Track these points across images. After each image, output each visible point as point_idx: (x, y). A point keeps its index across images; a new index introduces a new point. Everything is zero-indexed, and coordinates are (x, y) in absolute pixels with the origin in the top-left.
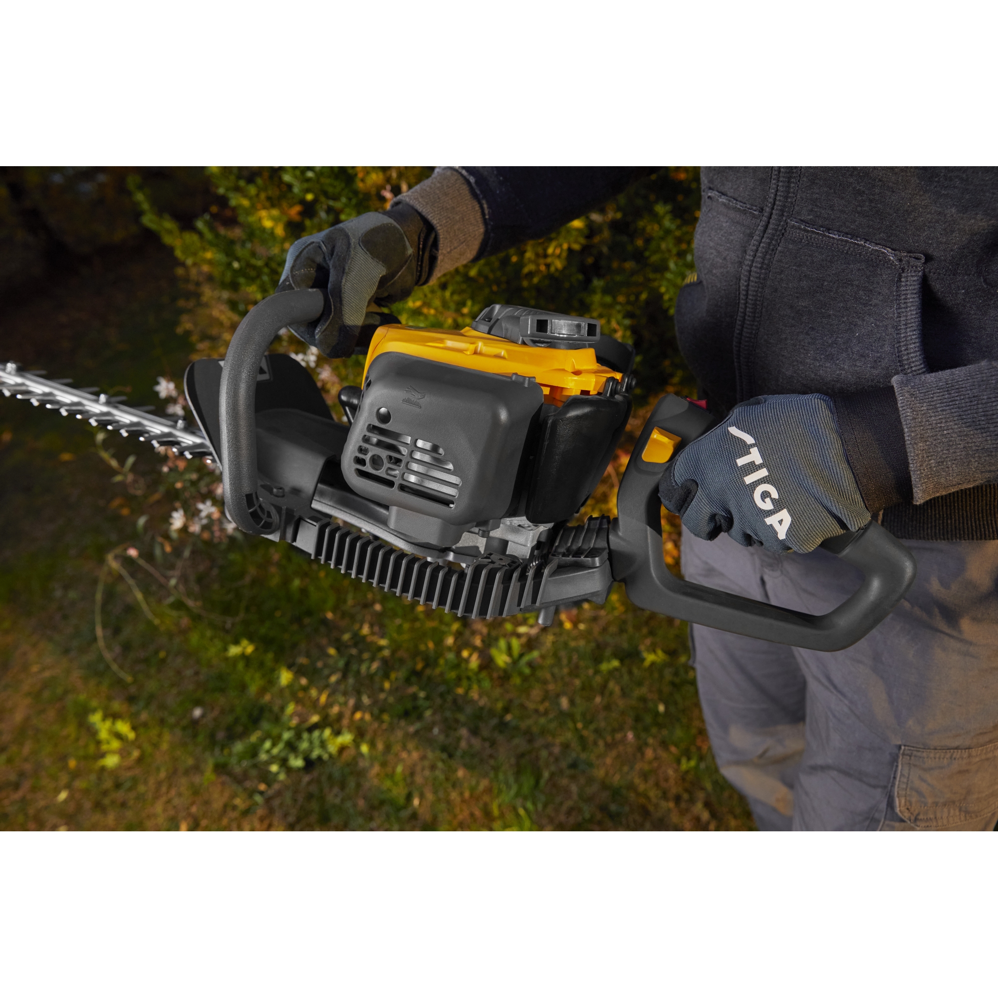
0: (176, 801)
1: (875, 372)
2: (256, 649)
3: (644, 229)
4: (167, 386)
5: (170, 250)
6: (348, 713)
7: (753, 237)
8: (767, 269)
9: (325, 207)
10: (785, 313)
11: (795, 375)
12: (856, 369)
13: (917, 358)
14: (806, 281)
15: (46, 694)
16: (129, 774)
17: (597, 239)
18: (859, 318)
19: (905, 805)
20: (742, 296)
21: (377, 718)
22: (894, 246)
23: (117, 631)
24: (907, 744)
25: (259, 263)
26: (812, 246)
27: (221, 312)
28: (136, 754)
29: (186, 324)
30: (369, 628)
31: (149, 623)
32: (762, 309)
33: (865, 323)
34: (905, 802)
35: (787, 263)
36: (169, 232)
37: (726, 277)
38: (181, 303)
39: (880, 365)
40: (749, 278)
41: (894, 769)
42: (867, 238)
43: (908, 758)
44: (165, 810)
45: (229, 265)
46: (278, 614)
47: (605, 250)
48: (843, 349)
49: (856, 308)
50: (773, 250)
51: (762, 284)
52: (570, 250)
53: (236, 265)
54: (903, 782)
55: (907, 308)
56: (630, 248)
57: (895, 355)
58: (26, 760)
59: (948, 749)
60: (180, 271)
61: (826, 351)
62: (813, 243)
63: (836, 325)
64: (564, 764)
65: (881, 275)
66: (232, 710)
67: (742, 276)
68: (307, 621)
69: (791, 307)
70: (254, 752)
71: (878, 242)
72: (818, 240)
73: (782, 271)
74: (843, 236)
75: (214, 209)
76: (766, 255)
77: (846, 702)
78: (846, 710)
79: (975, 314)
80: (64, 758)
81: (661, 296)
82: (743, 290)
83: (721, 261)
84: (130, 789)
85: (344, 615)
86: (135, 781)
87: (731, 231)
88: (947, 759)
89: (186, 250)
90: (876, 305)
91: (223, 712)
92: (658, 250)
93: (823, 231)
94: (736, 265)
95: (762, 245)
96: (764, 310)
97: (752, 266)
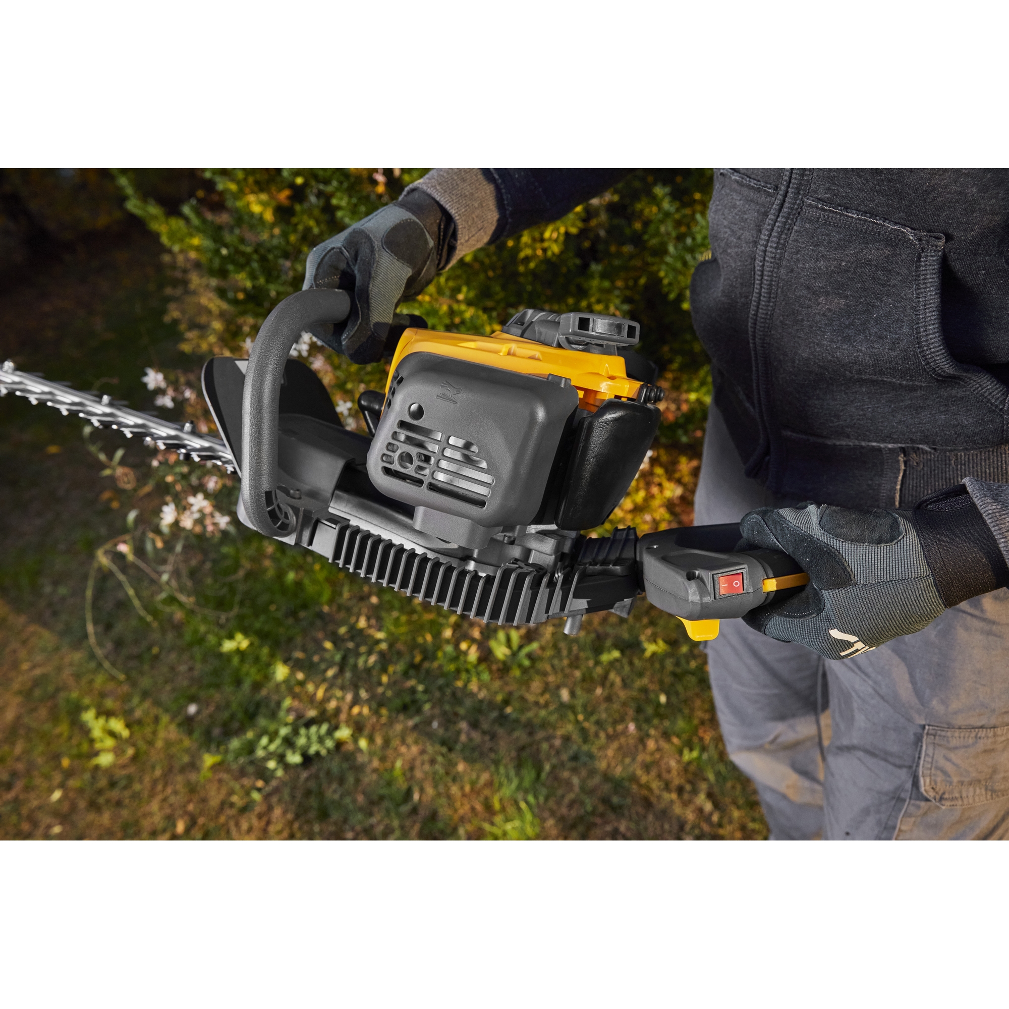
0: (173, 799)
1: (894, 354)
2: (251, 644)
3: (642, 211)
4: (155, 377)
5: (156, 236)
6: (345, 708)
7: (768, 216)
8: (783, 249)
9: (315, 191)
10: (802, 294)
11: (811, 357)
12: (874, 350)
13: (936, 340)
14: (824, 261)
15: (37, 693)
16: (124, 772)
17: (594, 223)
18: (877, 299)
19: (930, 784)
20: (757, 277)
21: (376, 712)
22: (914, 226)
23: (108, 627)
24: (931, 724)
25: (249, 249)
26: (830, 225)
27: (210, 300)
28: (130, 752)
29: (174, 313)
30: (366, 620)
31: (141, 619)
32: (777, 290)
33: (883, 304)
34: (930, 781)
35: (803, 243)
36: (155, 218)
37: (741, 257)
38: (169, 291)
39: (899, 347)
40: (764, 258)
41: (919, 749)
42: (886, 217)
43: (932, 737)
44: (161, 808)
45: (217, 252)
46: (273, 608)
47: (602, 233)
48: (860, 330)
49: (874, 289)
50: (789, 229)
51: (777, 264)
52: (567, 234)
53: (224, 252)
54: (928, 762)
55: (926, 288)
56: (627, 231)
57: (914, 336)
58: (18, 759)
59: (973, 728)
60: (166, 258)
61: (843, 333)
62: (830, 222)
63: (854, 306)
64: (565, 757)
65: (900, 255)
66: (228, 705)
67: (757, 256)
68: (302, 614)
69: (808, 288)
70: (250, 748)
71: (897, 221)
72: (835, 219)
73: (799, 251)
74: (861, 216)
75: (201, 193)
76: (781, 235)
77: (870, 683)
78: (870, 690)
79: (996, 294)
80: (57, 757)
81: (660, 280)
82: (758, 270)
83: (735, 240)
84: (125, 788)
85: (340, 608)
86: (130, 779)
87: (745, 209)
88: (972, 738)
89: (172, 235)
90: (894, 286)
91: (218, 708)
92: (657, 233)
93: (841, 210)
94: (751, 245)
95: (777, 224)
96: (779, 290)
97: (768, 246)
